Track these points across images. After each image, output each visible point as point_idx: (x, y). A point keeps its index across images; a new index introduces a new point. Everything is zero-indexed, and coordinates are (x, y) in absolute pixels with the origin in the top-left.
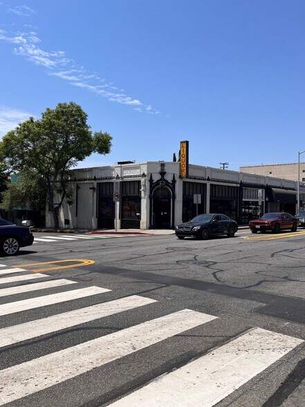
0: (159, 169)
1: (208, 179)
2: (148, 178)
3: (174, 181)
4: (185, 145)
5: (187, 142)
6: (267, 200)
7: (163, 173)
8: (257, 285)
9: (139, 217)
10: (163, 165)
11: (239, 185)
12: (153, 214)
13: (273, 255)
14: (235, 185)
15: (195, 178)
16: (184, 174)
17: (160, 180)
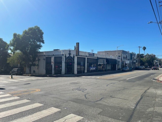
0: (68, 52)
1: (86, 56)
2: (64, 56)
3: (74, 57)
4: (78, 44)
5: (79, 43)
6: (106, 63)
7: (70, 54)
8: (100, 100)
9: (61, 70)
10: (70, 51)
11: (97, 58)
12: (66, 68)
13: (107, 86)
14: (95, 58)
15: (81, 56)
16: (77, 54)
17: (69, 56)
